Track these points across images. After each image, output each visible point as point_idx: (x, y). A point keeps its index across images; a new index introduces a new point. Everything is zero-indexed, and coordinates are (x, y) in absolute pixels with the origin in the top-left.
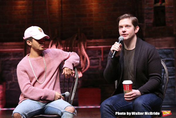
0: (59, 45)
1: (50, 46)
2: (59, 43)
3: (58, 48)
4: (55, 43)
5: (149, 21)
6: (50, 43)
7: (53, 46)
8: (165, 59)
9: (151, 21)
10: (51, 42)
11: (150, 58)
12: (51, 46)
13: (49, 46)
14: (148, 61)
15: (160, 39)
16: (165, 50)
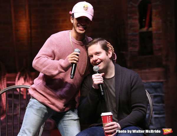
0: (28, 78)
1: (17, 79)
2: (28, 75)
3: (26, 81)
4: (23, 75)
5: (133, 49)
6: (16, 76)
7: (20, 78)
8: (153, 94)
9: (137, 49)
10: (18, 75)
11: (134, 86)
12: (19, 79)
13: (15, 79)
14: (131, 89)
15: (147, 71)
16: (153, 84)
